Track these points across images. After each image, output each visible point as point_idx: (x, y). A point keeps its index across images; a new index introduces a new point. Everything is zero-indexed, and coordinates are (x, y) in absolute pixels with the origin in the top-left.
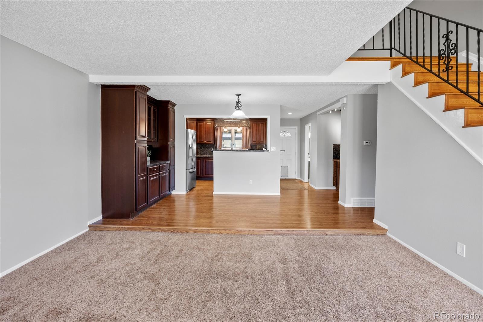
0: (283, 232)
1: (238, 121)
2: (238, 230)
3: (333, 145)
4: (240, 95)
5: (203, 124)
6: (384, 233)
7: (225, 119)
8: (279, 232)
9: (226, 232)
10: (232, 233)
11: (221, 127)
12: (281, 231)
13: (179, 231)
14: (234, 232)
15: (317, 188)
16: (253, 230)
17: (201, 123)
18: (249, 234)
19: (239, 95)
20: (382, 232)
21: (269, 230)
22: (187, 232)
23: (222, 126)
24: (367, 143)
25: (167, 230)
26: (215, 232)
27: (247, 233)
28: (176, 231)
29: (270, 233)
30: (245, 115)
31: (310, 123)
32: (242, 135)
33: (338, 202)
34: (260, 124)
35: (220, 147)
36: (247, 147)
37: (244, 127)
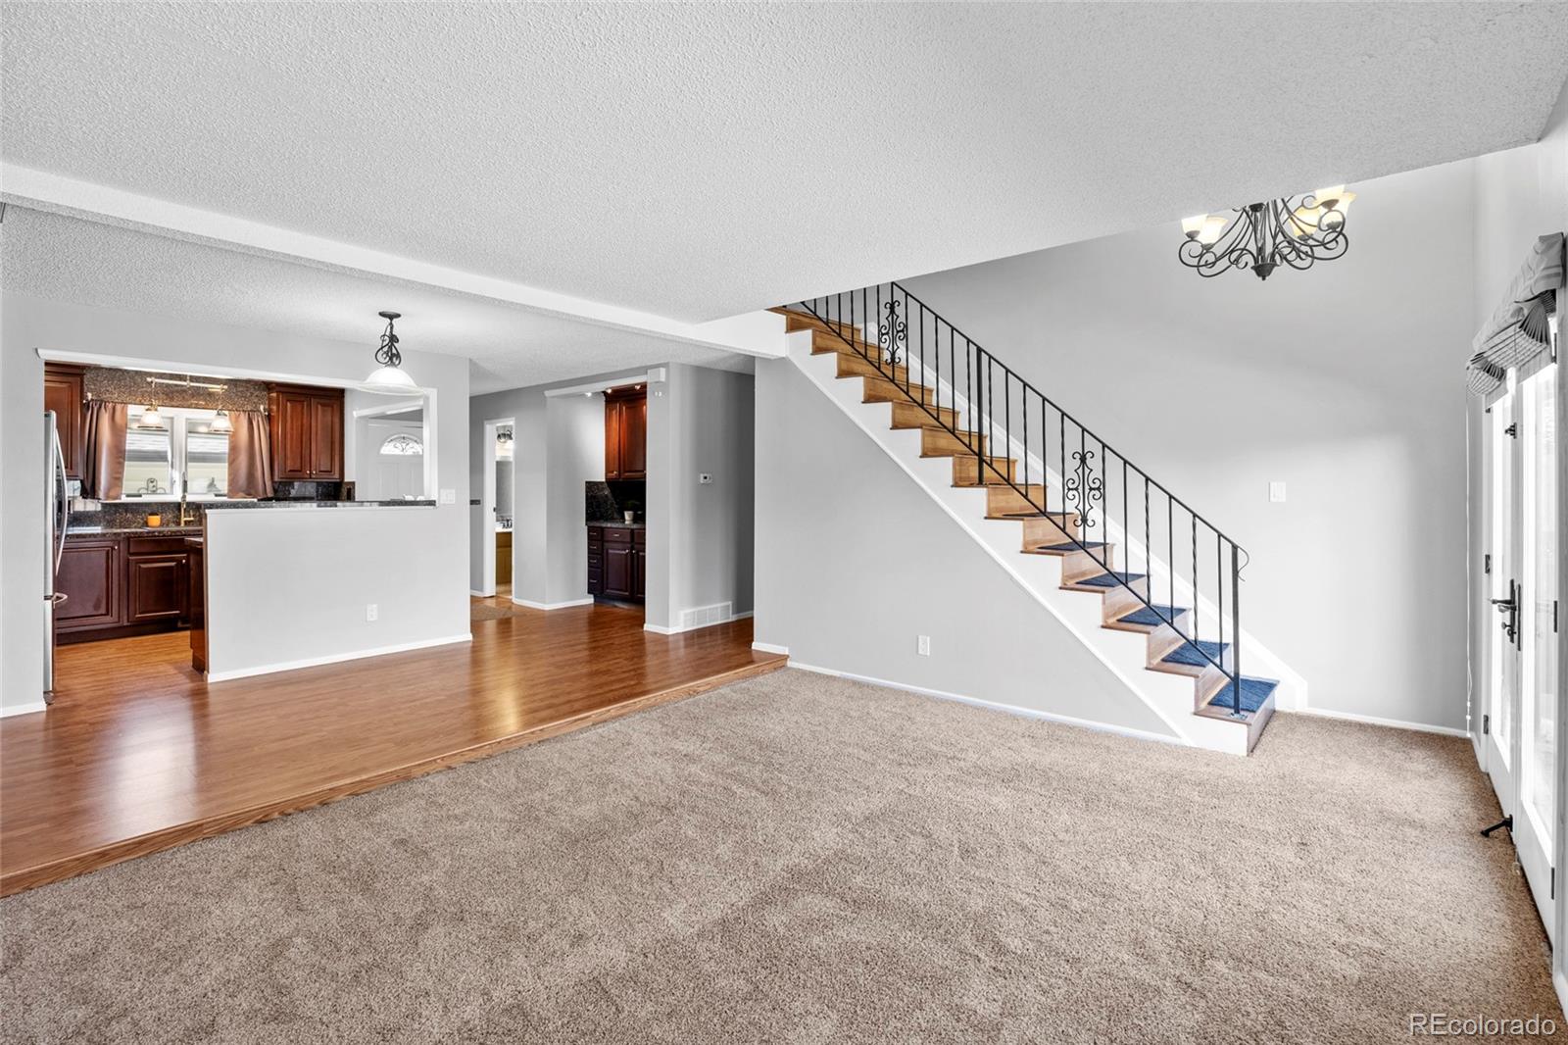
0: (613, 713)
1: (192, 384)
2: (499, 742)
3: (587, 482)
4: (398, 316)
6: (780, 663)
7: (150, 374)
8: (604, 717)
9: (463, 759)
10: (484, 756)
11: (120, 407)
12: (609, 711)
13: (291, 811)
14: (490, 752)
15: (548, 607)
16: (541, 730)
18: (530, 745)
19: (392, 317)
20: (778, 662)
21: (579, 719)
22: (324, 804)
23: (125, 403)
24: (705, 478)
25: (235, 824)
26: (427, 770)
27: (524, 743)
28: (276, 815)
29: (584, 725)
30: (412, 383)
31: (514, 418)
32: (227, 441)
33: (642, 627)
34: (319, 407)
35: (112, 494)
36: (252, 492)
37: (237, 413)
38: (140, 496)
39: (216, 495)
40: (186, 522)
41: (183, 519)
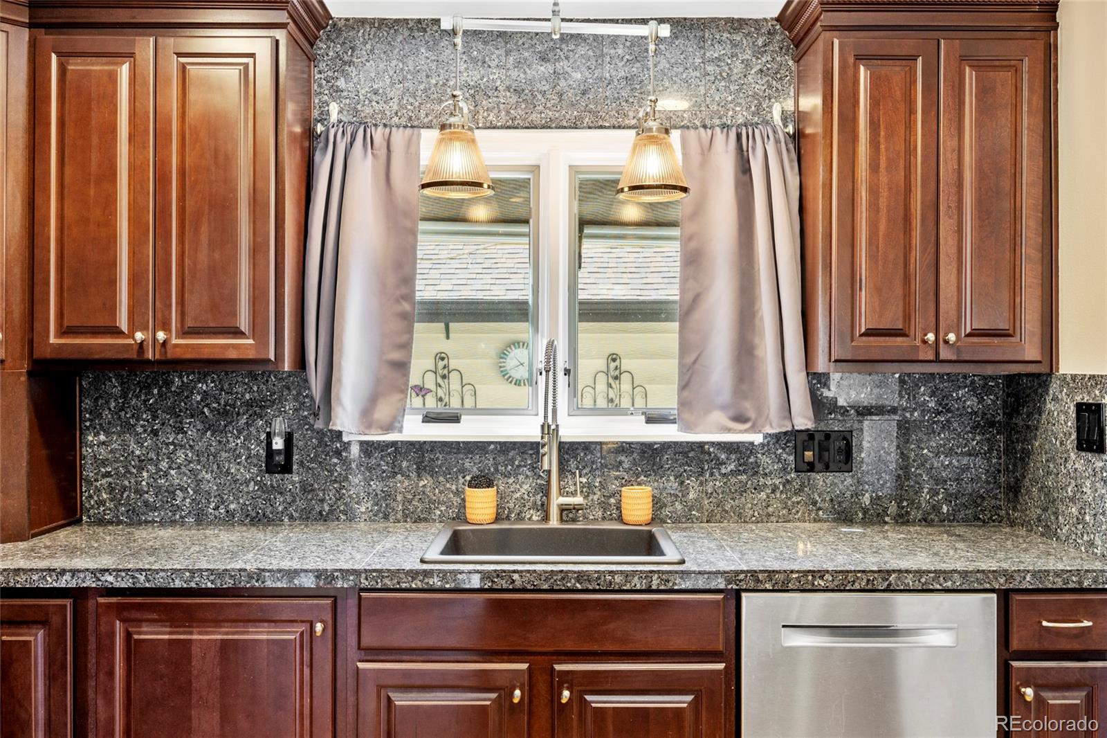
5: (124, 71)
11: (399, 137)
17: (97, 67)
23: (413, 125)
34: (970, 75)
35: (383, 412)
36: (749, 408)
37: (705, 135)
38: (455, 419)
39: (650, 420)
40: (563, 509)
41: (557, 500)
